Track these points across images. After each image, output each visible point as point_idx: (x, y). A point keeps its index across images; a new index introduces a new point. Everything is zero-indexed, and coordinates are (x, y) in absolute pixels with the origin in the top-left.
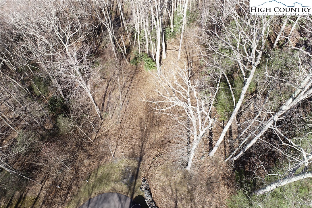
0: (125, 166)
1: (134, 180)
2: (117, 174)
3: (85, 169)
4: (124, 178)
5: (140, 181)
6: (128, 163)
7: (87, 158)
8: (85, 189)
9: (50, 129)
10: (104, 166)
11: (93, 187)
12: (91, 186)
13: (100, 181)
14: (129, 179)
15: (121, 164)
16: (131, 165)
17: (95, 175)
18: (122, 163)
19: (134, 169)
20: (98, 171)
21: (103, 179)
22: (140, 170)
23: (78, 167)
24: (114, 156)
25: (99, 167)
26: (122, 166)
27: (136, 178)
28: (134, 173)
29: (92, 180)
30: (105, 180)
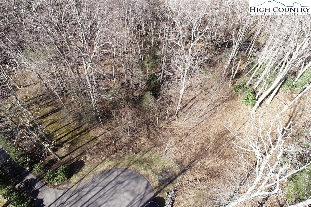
0: (169, 166)
1: (167, 183)
2: (158, 167)
3: (139, 144)
4: (161, 175)
5: (171, 187)
6: (172, 165)
7: (146, 138)
8: (129, 158)
9: (137, 97)
10: (154, 153)
11: (135, 161)
12: (135, 160)
13: (143, 161)
14: (164, 179)
15: (166, 162)
16: (174, 169)
17: (142, 154)
18: (168, 161)
19: (173, 174)
20: (147, 154)
21: (146, 161)
22: (178, 178)
23: (135, 139)
24: (166, 151)
25: (149, 151)
26: (167, 164)
27: (170, 182)
28: (171, 177)
29: (138, 156)
30: (147, 164)
